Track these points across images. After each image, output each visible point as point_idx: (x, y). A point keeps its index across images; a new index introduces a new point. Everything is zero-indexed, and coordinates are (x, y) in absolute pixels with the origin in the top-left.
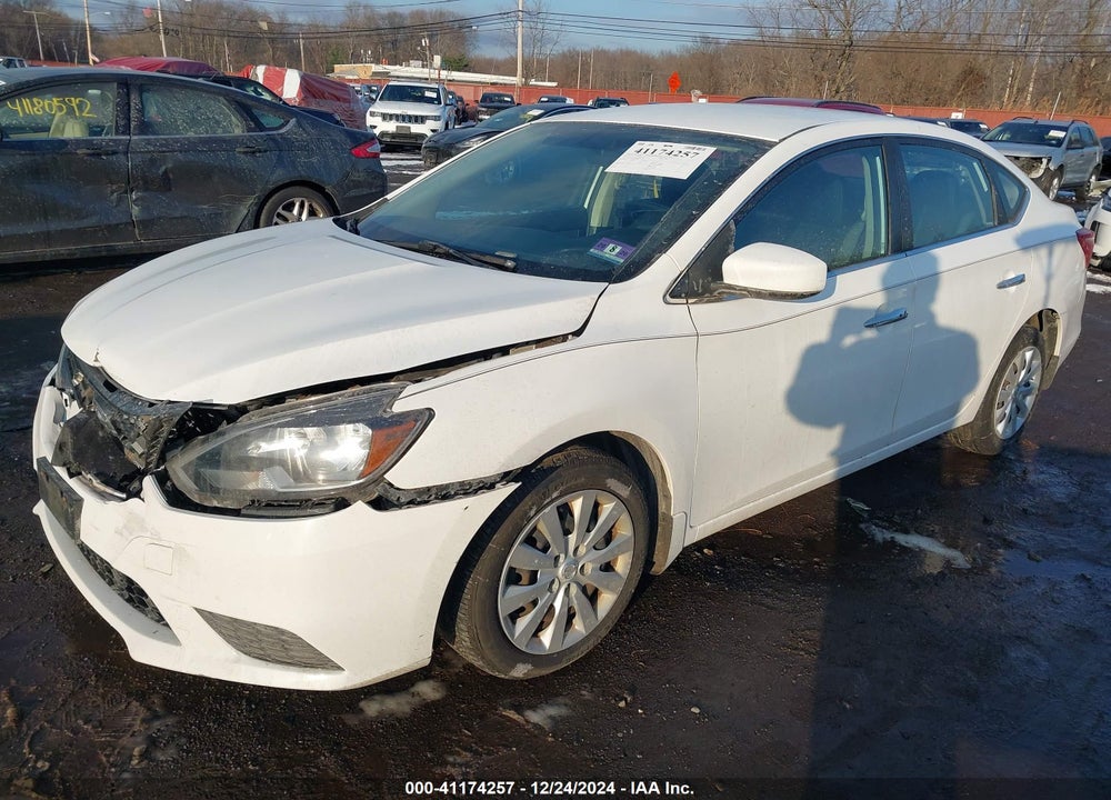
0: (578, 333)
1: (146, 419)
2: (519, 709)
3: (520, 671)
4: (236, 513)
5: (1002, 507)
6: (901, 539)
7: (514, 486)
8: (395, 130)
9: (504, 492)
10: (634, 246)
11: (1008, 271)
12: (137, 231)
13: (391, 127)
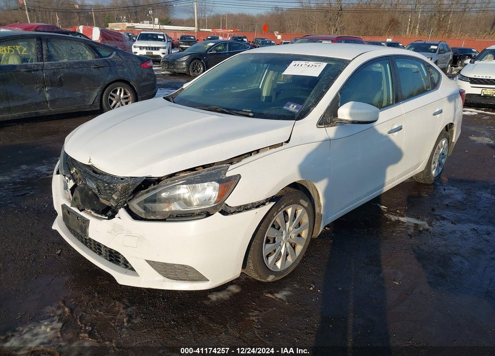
0: (287, 142)
1: (121, 185)
2: (272, 293)
3: (271, 278)
4: (164, 220)
5: (438, 204)
6: (401, 219)
7: (273, 204)
8: (146, 54)
9: (269, 206)
10: (302, 104)
11: (436, 108)
12: (49, 105)
13: (144, 52)
